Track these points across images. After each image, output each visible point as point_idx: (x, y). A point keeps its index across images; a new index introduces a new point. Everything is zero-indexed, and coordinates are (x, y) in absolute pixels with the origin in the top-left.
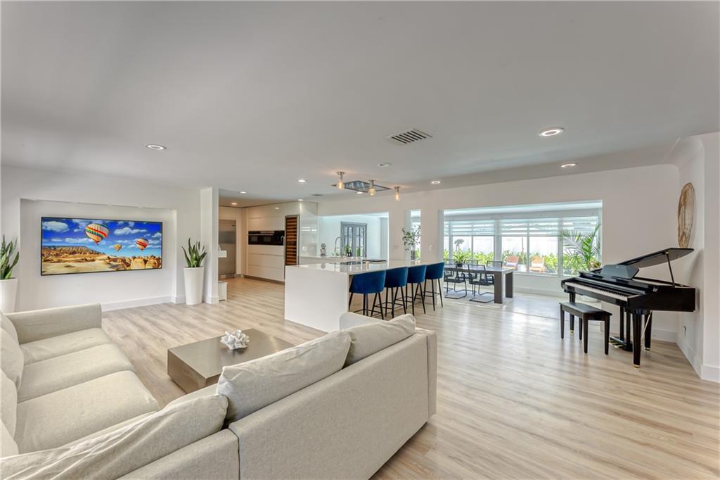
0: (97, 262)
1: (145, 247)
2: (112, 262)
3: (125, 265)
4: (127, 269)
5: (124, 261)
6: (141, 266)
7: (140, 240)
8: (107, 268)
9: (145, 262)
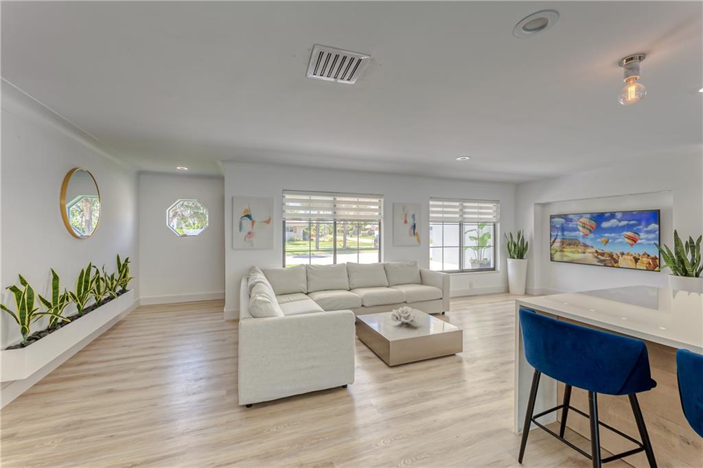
0: (586, 254)
1: (635, 242)
2: (599, 256)
3: (610, 261)
4: (616, 265)
5: (611, 256)
6: (631, 264)
7: (629, 234)
8: (595, 261)
9: (636, 260)
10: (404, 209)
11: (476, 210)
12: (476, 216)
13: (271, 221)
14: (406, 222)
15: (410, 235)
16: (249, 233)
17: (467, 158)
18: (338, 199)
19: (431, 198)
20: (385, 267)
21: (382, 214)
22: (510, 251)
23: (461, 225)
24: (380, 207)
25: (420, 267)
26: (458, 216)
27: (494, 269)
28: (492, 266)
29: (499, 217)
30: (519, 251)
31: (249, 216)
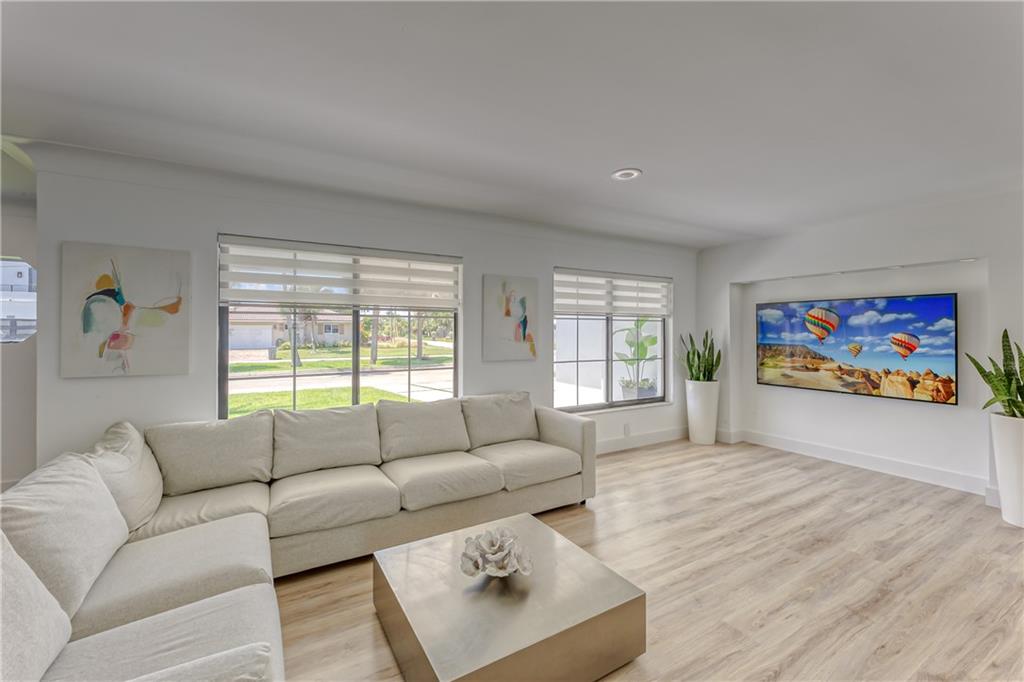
0: (822, 373)
1: (911, 351)
2: (845, 376)
3: (867, 386)
4: (874, 392)
5: (866, 375)
6: (904, 391)
7: (900, 336)
8: (837, 385)
9: (913, 384)
10: (504, 290)
11: (634, 294)
12: (634, 305)
13: (182, 307)
14: (508, 313)
15: (517, 339)
16: (115, 337)
17: (636, 174)
18: (364, 261)
19: (555, 267)
20: (464, 409)
21: (460, 297)
22: (691, 367)
23: (609, 320)
24: (456, 283)
25: (535, 404)
26: (602, 303)
27: (663, 399)
28: (659, 394)
29: (671, 306)
30: (706, 368)
31: (113, 294)
